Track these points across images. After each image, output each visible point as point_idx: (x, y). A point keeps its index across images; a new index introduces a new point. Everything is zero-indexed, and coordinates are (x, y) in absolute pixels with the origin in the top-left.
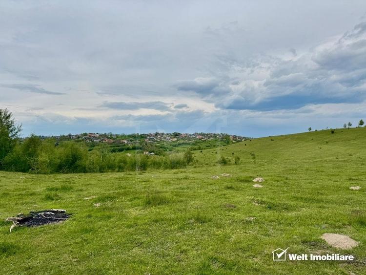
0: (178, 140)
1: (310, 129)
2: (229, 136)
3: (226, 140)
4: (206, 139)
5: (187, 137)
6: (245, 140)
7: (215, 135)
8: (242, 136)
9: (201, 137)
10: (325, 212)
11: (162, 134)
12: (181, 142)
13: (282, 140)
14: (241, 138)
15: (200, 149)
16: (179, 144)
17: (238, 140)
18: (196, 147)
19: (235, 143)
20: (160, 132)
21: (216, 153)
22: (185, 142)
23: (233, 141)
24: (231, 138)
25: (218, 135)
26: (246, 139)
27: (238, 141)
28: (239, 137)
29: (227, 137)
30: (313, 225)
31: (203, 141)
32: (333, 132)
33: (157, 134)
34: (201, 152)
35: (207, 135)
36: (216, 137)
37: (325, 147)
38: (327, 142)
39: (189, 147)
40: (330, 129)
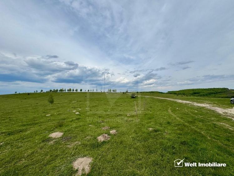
1: (16, 92)
32: (29, 94)
38: (25, 99)
40: (27, 93)
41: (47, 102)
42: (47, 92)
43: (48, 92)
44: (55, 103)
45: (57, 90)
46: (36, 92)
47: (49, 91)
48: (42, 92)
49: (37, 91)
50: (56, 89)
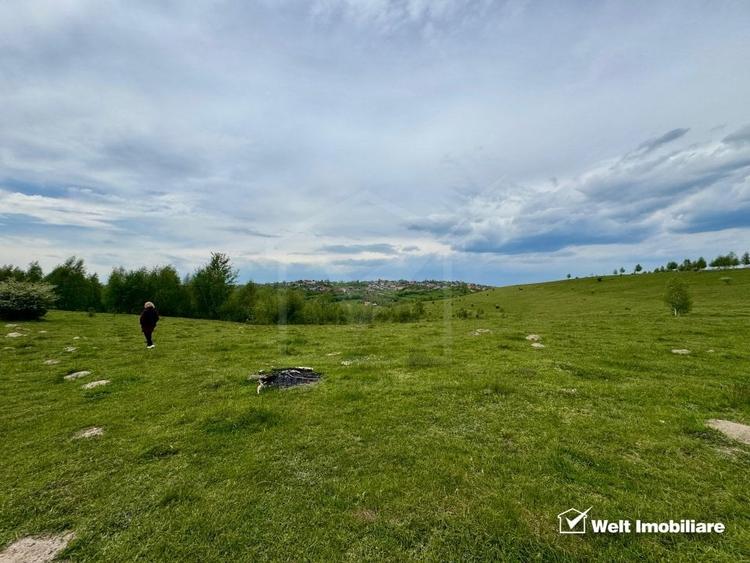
0: (404, 289)
1: (569, 276)
2: (466, 285)
3: (463, 289)
4: (438, 287)
5: (415, 285)
6: (486, 290)
7: (449, 283)
8: (481, 284)
9: (433, 285)
11: (387, 281)
12: (408, 291)
13: (534, 289)
14: (482, 287)
15: (431, 299)
16: (406, 294)
17: (477, 289)
18: (426, 297)
19: (473, 293)
20: (384, 279)
21: (452, 304)
22: (412, 291)
23: (472, 291)
24: (469, 287)
25: (453, 283)
26: (488, 288)
27: (478, 291)
28: (478, 285)
29: (465, 285)
31: (435, 290)
32: (600, 279)
33: (379, 281)
34: (433, 303)
35: (440, 282)
36: (450, 286)
37: (590, 298)
38: (593, 293)
39: (418, 297)
40: (595, 276)
41: (661, 307)
42: (657, 271)
43: (663, 270)
44: (694, 311)
45: (702, 263)
46: (619, 273)
47: (665, 268)
48: (640, 272)
49: (622, 270)
50: (694, 259)
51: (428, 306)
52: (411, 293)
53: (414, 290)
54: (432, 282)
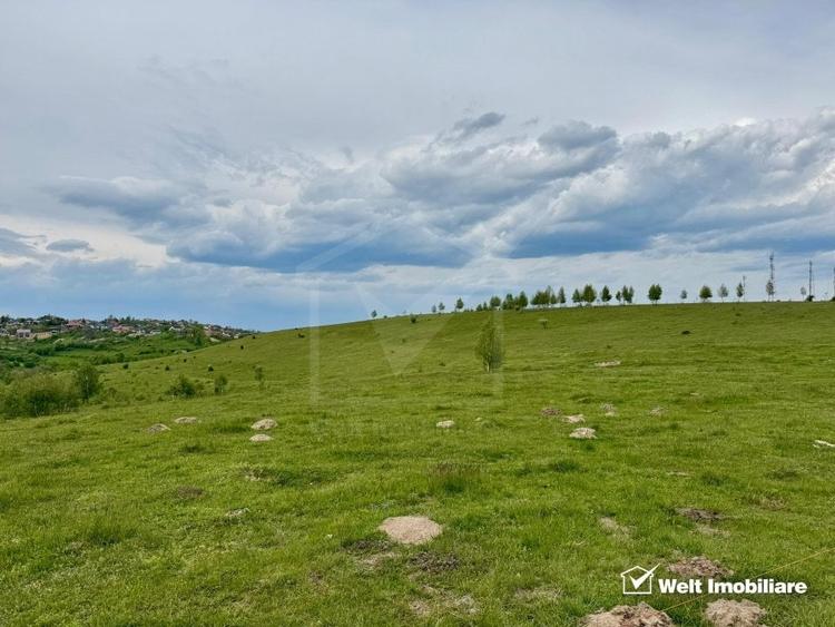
0: (55, 338)
1: (375, 314)
2: (201, 327)
3: (194, 336)
4: (139, 333)
5: (85, 328)
6: (240, 337)
7: (165, 323)
8: (234, 327)
9: (126, 328)
10: (391, 477)
12: (65, 341)
14: (232, 332)
15: (121, 359)
16: (60, 349)
17: (223, 336)
18: (111, 355)
19: (216, 343)
21: (167, 369)
22: (77, 341)
23: (213, 339)
24: (208, 333)
25: (174, 324)
26: (243, 334)
27: (225, 340)
28: (226, 329)
29: (198, 328)
30: (366, 505)
31: (131, 339)
32: (414, 320)
34: (126, 367)
35: (145, 323)
36: (166, 329)
38: (404, 341)
39: (90, 354)
40: (408, 314)
42: (479, 309)
43: (485, 308)
44: (509, 364)
45: (523, 300)
46: (438, 310)
47: (488, 305)
48: (461, 310)
49: (442, 307)
50: (516, 295)
51: (111, 376)
52: (72, 347)
53: (82, 340)
54: (127, 322)
